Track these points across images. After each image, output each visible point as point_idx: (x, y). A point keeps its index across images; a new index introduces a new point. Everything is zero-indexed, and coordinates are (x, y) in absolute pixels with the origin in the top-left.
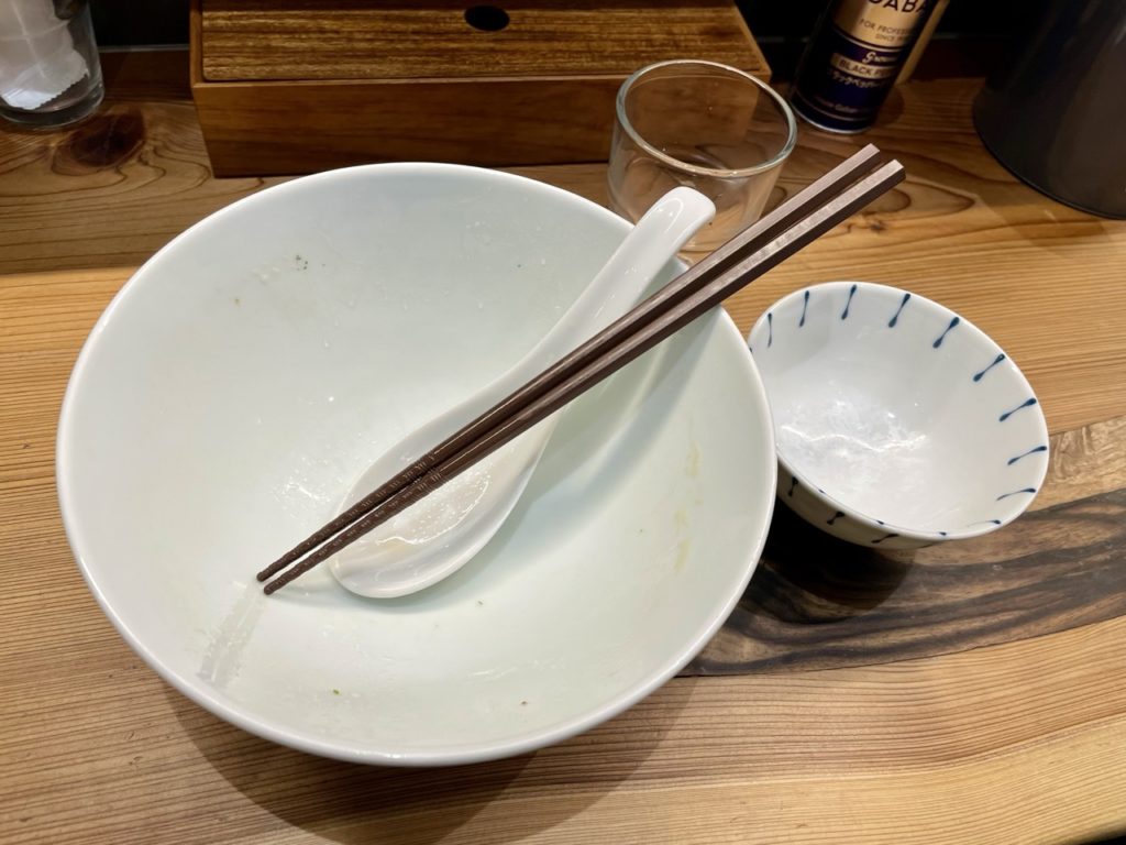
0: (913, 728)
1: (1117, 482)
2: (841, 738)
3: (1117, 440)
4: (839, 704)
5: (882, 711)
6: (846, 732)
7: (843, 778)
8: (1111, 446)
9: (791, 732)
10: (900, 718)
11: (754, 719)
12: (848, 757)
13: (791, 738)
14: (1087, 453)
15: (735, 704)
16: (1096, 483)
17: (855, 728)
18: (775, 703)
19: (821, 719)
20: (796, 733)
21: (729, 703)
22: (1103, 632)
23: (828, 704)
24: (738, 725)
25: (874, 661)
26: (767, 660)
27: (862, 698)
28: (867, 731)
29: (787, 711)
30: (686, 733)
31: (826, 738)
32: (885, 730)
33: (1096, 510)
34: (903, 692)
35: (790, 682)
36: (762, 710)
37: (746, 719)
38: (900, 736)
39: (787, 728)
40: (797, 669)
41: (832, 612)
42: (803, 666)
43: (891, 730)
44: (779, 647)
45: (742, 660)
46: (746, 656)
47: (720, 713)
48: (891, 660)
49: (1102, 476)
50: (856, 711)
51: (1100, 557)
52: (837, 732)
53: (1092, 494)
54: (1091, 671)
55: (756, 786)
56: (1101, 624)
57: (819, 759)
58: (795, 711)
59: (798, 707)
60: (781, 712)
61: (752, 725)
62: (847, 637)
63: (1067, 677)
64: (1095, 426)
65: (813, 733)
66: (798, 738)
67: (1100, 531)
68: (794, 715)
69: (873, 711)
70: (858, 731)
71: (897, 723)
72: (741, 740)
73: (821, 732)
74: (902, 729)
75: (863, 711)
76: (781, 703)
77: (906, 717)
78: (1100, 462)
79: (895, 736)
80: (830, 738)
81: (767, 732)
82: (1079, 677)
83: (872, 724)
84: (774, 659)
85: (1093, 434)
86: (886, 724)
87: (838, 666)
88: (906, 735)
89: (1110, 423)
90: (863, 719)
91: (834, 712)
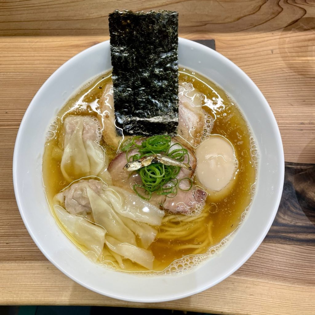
0: (305, 271)
2: (276, 269)
4: (279, 257)
5: (295, 262)
6: (278, 267)
7: (272, 283)
9: (257, 263)
10: (302, 266)
12: (276, 276)
13: (257, 265)
17: (283, 266)
19: (270, 261)
20: (259, 264)
23: (275, 256)
25: (298, 243)
27: (289, 256)
28: (287, 268)
31: (270, 268)
32: (294, 269)
34: (306, 257)
38: (299, 272)
43: (296, 270)
48: (306, 244)
50: (285, 260)
52: (275, 266)
55: (239, 279)
57: (265, 274)
58: (261, 256)
59: (263, 255)
62: (291, 233)
65: (266, 265)
68: (260, 258)
69: (292, 262)
70: (283, 268)
71: (300, 268)
73: (269, 265)
74: (301, 270)
75: (288, 261)
77: (304, 266)
79: (297, 272)
80: (272, 268)
83: (290, 266)
86: (295, 267)
87: (284, 243)
88: (301, 273)
90: (286, 264)
91: (276, 259)
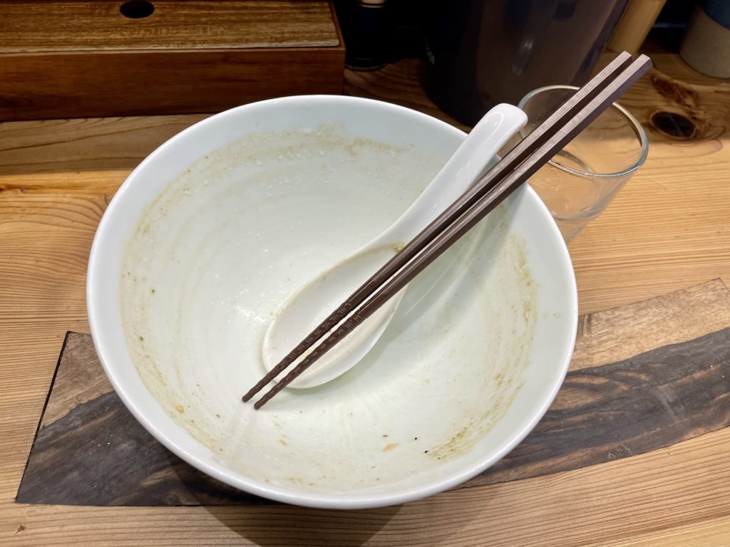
1: (605, 359)
3: (613, 326)
8: (606, 330)
14: (585, 335)
16: (587, 359)
22: (571, 479)
33: (584, 380)
49: (593, 354)
51: (579, 418)
53: (583, 367)
54: (554, 511)
56: (568, 472)
63: (532, 515)
64: (595, 315)
67: (583, 397)
78: (594, 342)
82: (543, 516)
85: (594, 322)
89: (608, 312)
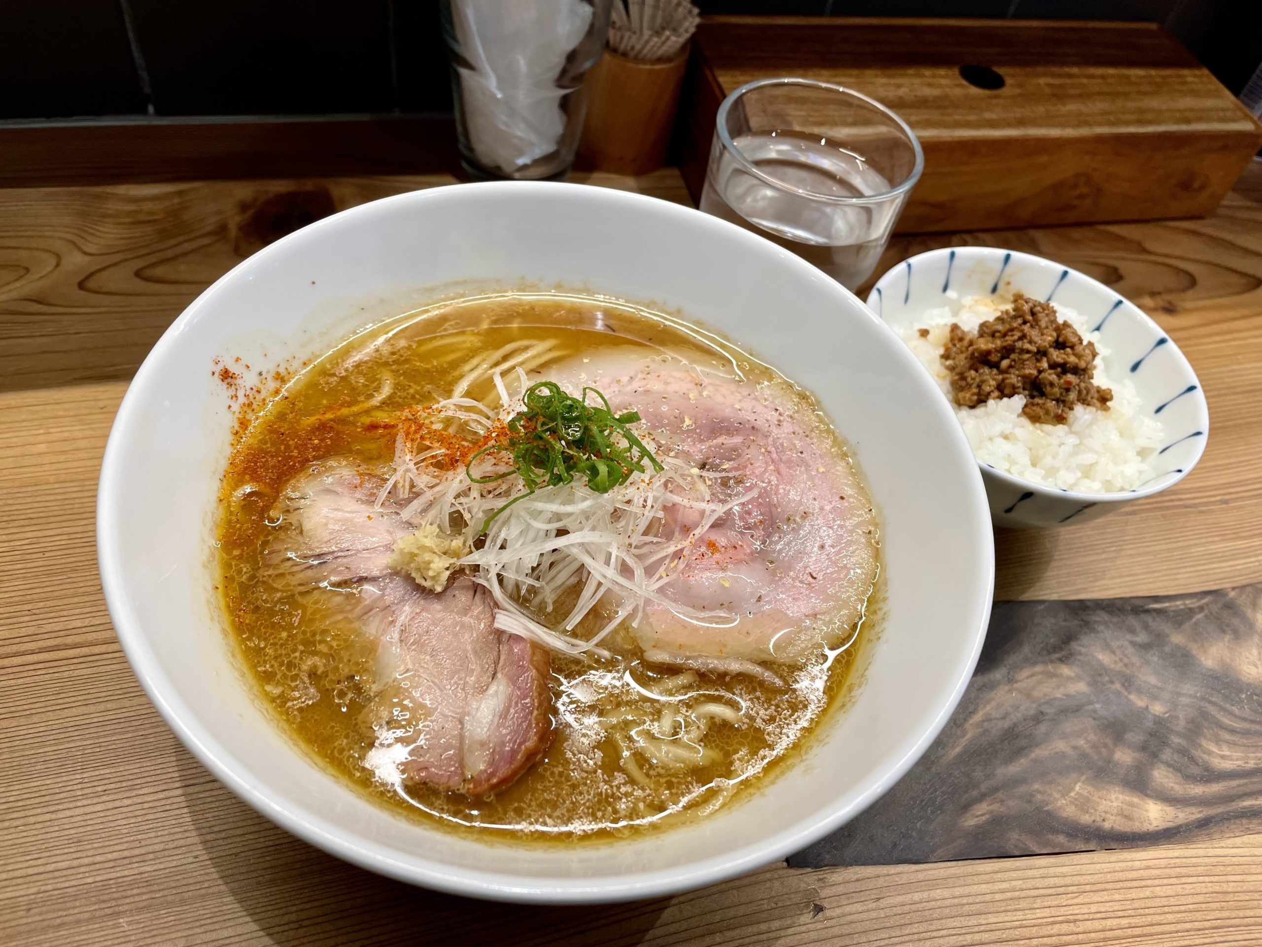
11: (1183, 900)
15: (1157, 882)
18: (1201, 879)
21: (1149, 882)
24: (1166, 909)
26: (1180, 826)
29: (1218, 889)
30: (1109, 923)
35: (1211, 852)
36: (1188, 889)
37: (1172, 901)
39: (1222, 909)
40: (1216, 836)
41: (1238, 763)
42: (1222, 832)
44: (1189, 810)
45: (1152, 828)
46: (1155, 823)
47: (1142, 895)
60: (1210, 890)
61: (1183, 908)
66: (1237, 922)
72: (1172, 928)
76: (1207, 879)
81: (1198, 915)
84: (1187, 825)
